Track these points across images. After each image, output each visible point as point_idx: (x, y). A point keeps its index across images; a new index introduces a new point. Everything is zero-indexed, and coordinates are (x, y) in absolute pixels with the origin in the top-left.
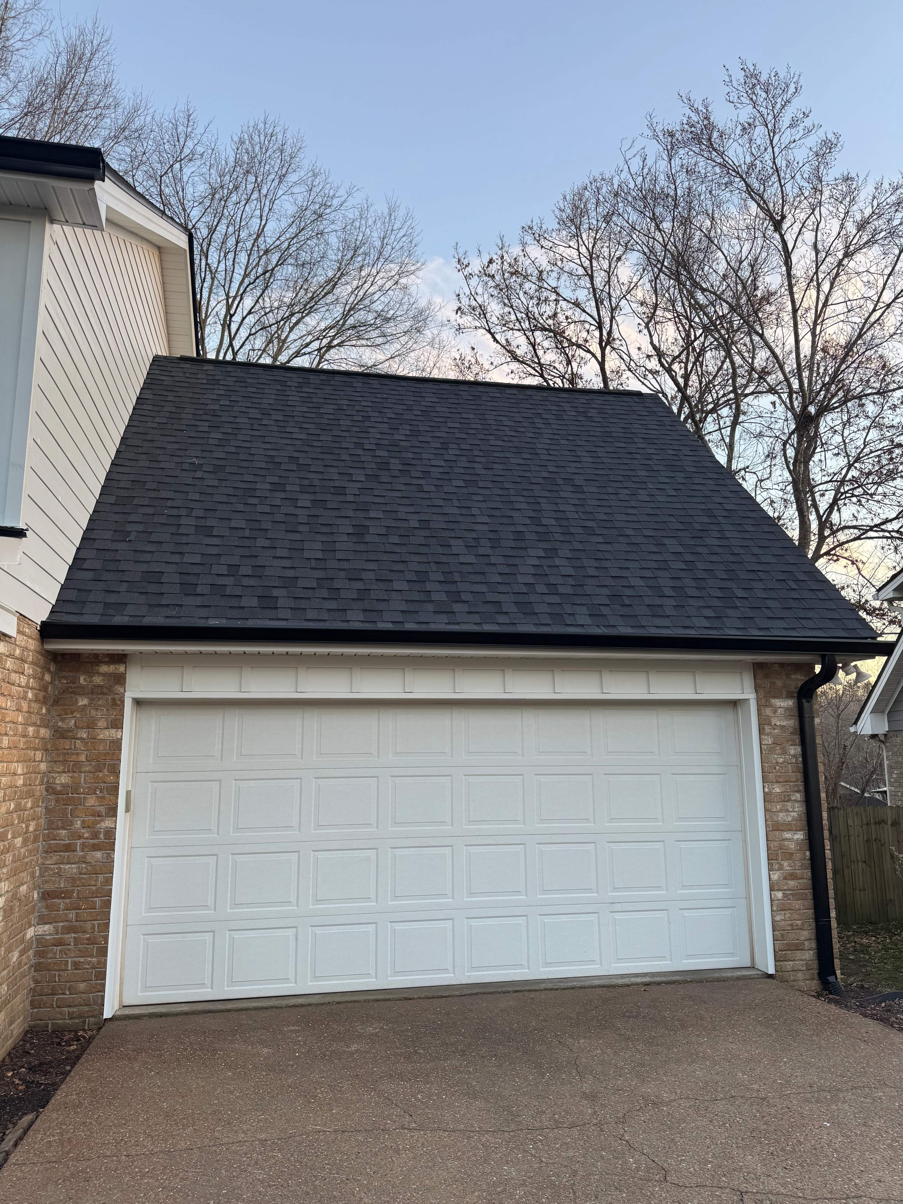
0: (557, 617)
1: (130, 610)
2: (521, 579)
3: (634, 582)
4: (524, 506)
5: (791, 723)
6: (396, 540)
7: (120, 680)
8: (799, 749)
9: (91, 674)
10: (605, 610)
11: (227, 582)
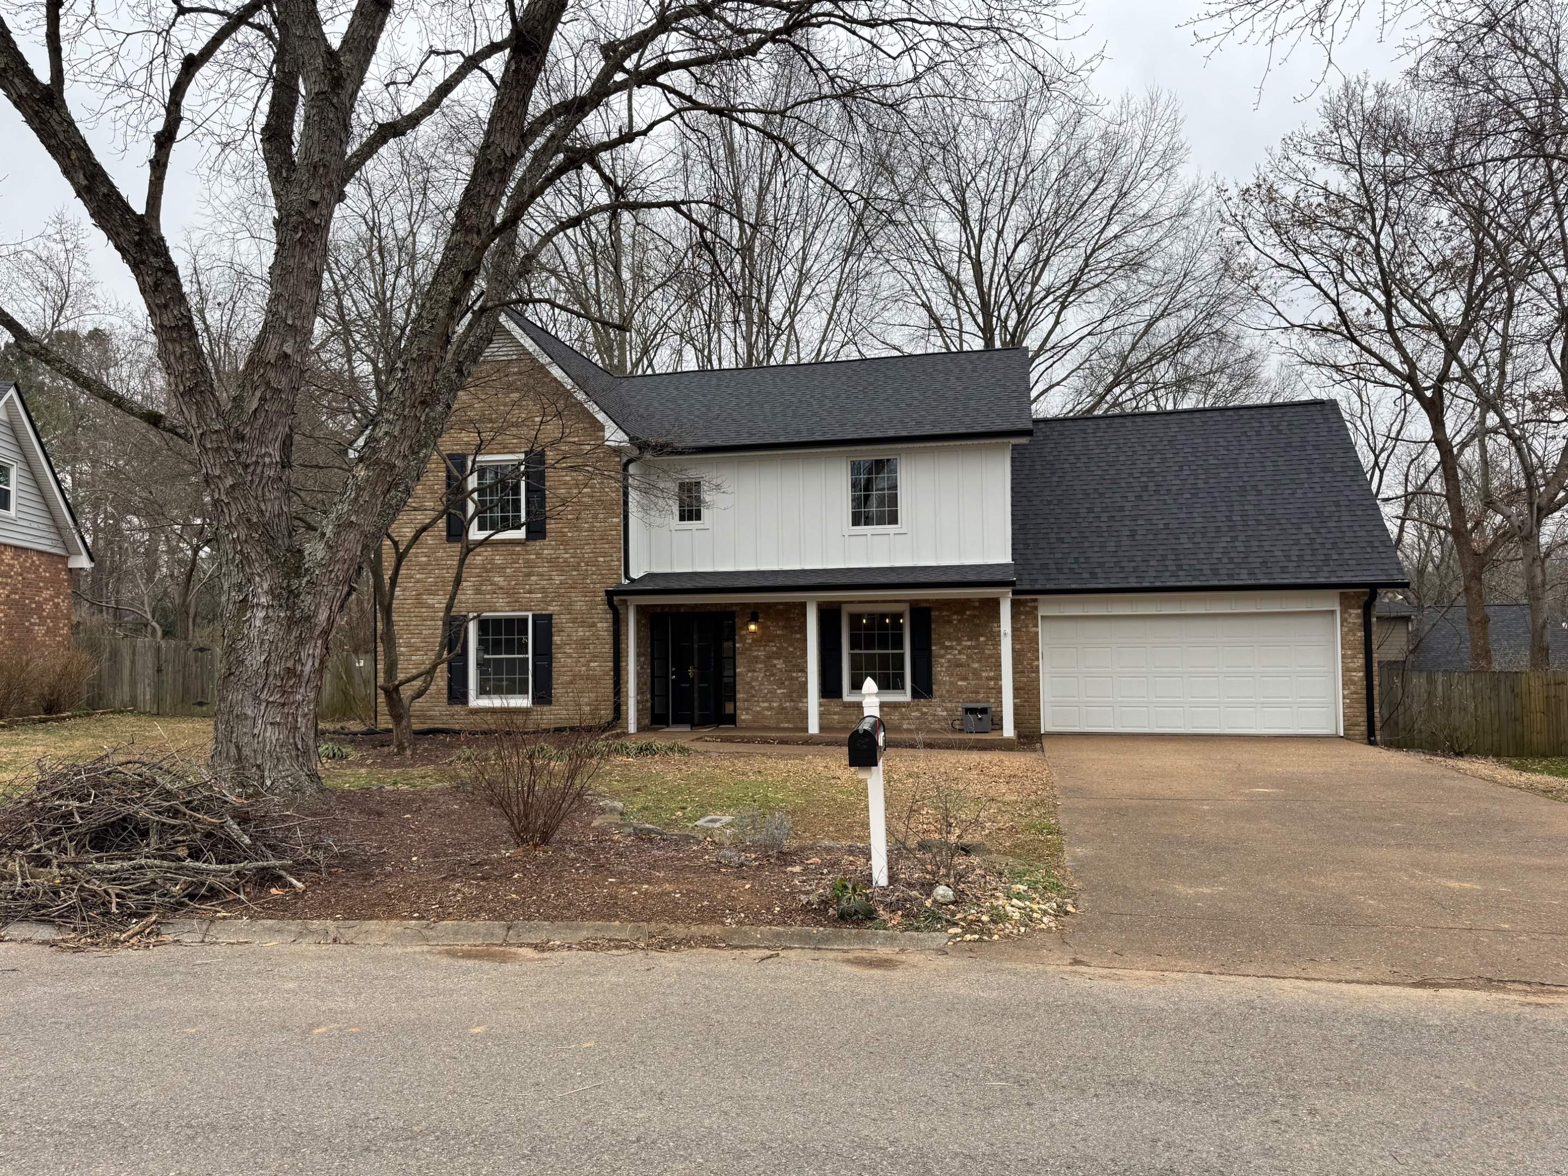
0: (1230, 576)
1: (1040, 582)
2: (1215, 556)
3: (1277, 553)
4: (1224, 508)
5: (1360, 621)
6: (1151, 537)
7: (1036, 608)
8: (1363, 634)
9: (1025, 607)
10: (1256, 571)
11: (1075, 566)
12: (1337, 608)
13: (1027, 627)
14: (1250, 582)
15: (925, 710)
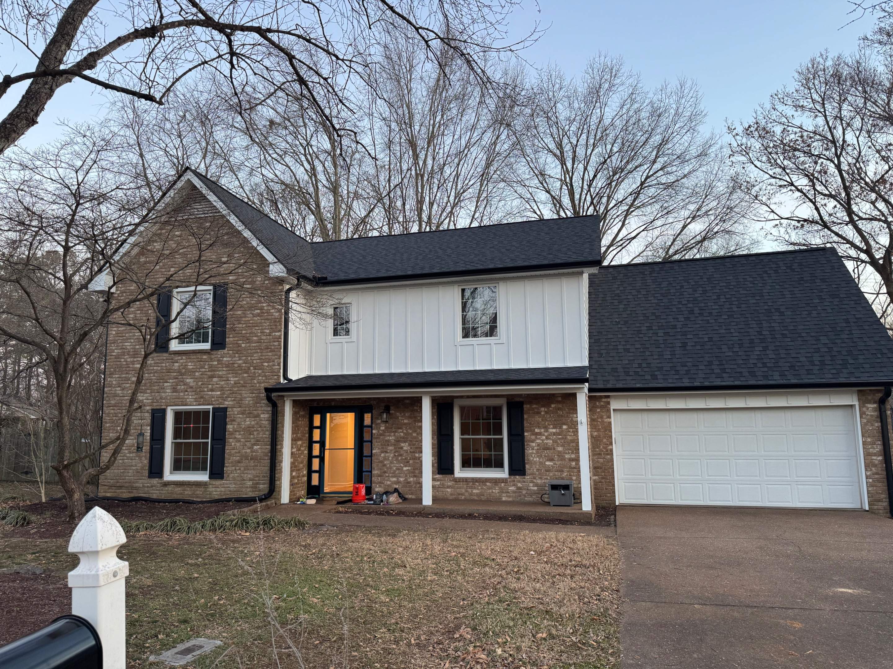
0: (766, 377)
1: (611, 382)
2: (751, 361)
3: (801, 359)
5: (876, 414)
6: (698, 347)
7: (609, 403)
8: (880, 424)
9: (600, 402)
10: (786, 373)
11: (639, 370)
12: (856, 403)
13: (602, 418)
14: (782, 382)
15: (519, 485)
